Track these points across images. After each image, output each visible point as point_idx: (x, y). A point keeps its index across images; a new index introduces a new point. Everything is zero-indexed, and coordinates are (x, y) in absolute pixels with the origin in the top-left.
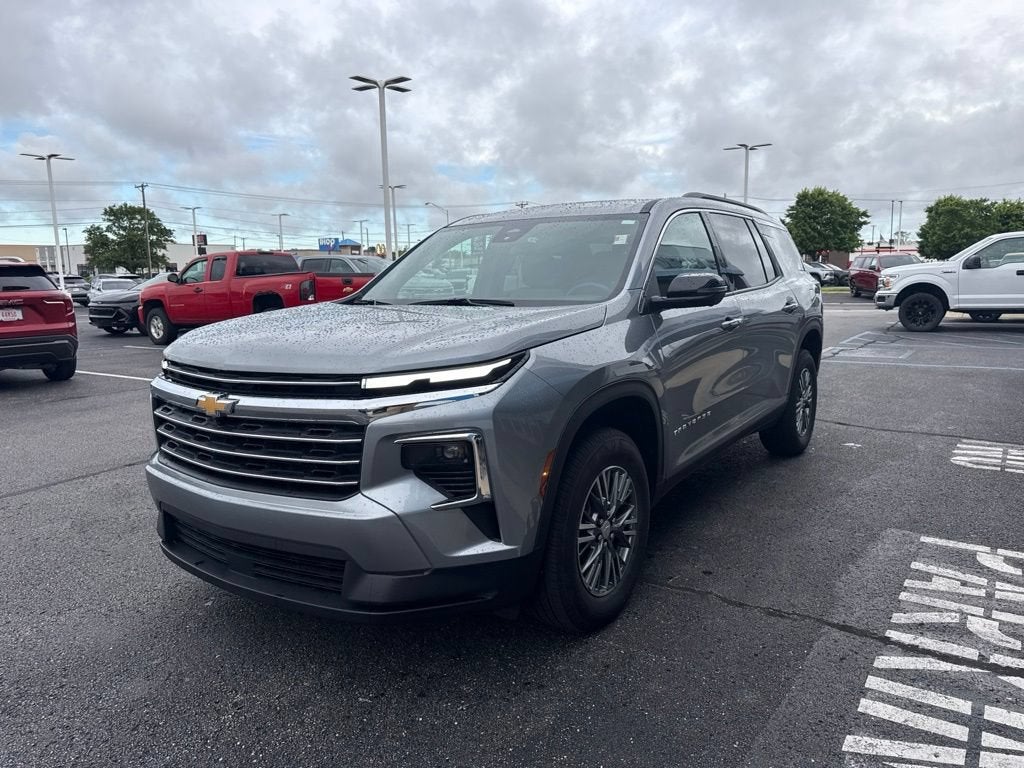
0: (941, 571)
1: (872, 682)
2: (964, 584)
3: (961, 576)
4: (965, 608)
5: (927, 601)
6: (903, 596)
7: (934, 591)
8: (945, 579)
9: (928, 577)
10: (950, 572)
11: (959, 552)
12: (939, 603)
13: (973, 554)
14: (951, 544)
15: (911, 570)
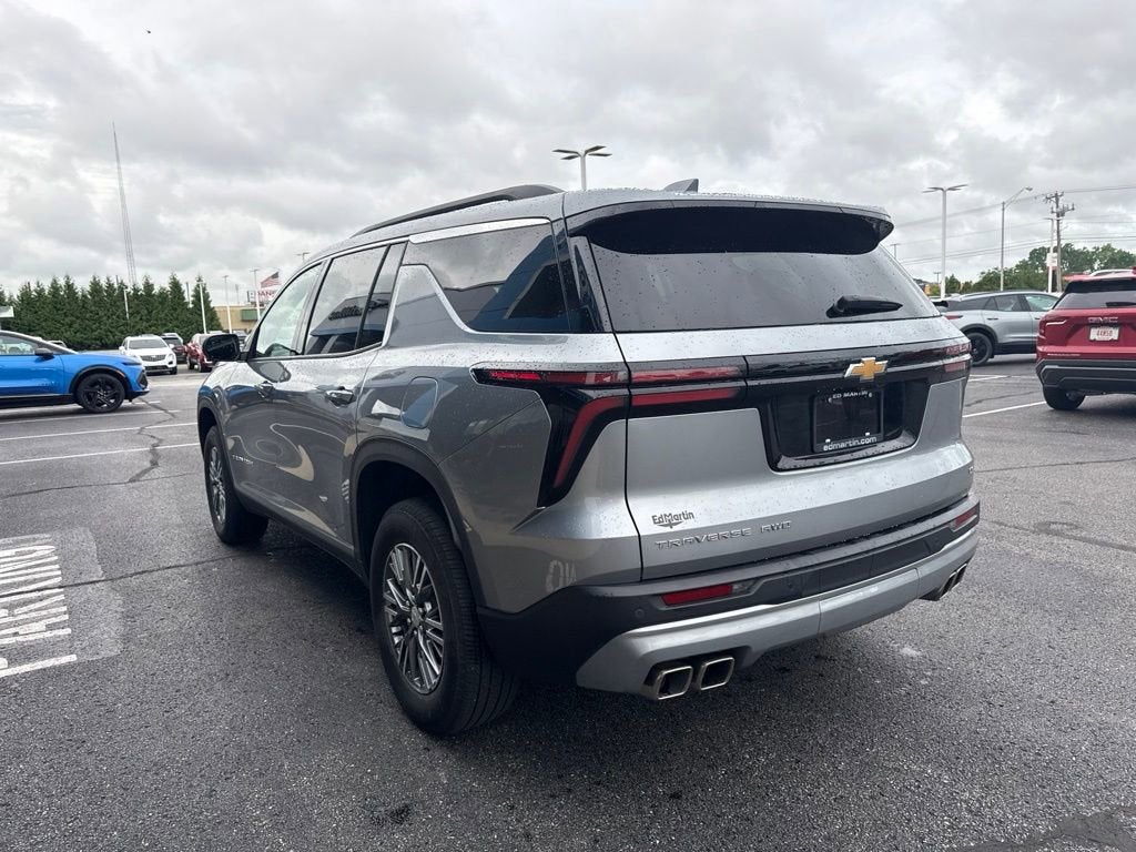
0: (40, 636)
1: (59, 573)
2: (16, 634)
3: (19, 639)
4: (12, 619)
5: (44, 613)
6: (65, 609)
7: (41, 620)
8: (35, 632)
9: (50, 627)
10: (31, 638)
11: (28, 659)
12: (34, 614)
13: (12, 662)
14: (39, 665)
15: (69, 626)
